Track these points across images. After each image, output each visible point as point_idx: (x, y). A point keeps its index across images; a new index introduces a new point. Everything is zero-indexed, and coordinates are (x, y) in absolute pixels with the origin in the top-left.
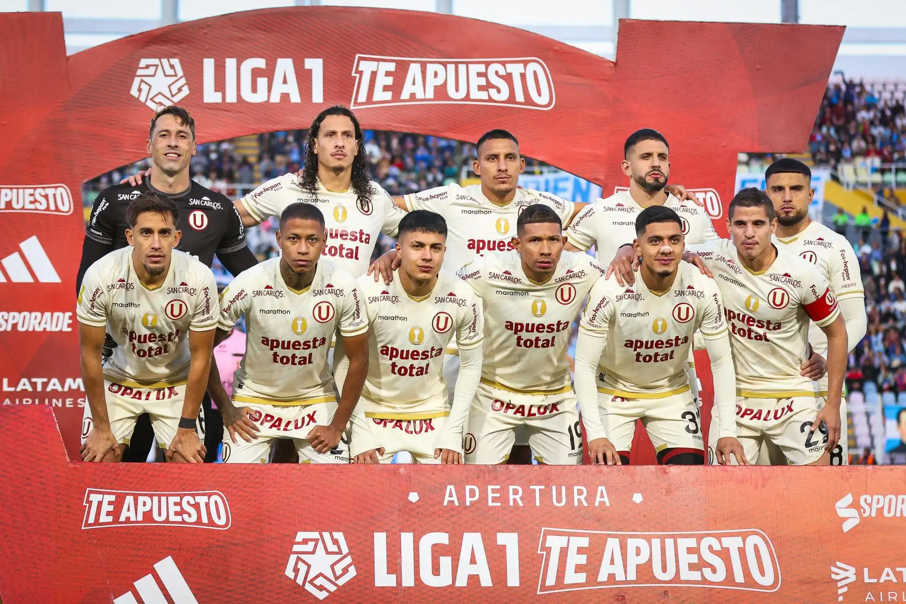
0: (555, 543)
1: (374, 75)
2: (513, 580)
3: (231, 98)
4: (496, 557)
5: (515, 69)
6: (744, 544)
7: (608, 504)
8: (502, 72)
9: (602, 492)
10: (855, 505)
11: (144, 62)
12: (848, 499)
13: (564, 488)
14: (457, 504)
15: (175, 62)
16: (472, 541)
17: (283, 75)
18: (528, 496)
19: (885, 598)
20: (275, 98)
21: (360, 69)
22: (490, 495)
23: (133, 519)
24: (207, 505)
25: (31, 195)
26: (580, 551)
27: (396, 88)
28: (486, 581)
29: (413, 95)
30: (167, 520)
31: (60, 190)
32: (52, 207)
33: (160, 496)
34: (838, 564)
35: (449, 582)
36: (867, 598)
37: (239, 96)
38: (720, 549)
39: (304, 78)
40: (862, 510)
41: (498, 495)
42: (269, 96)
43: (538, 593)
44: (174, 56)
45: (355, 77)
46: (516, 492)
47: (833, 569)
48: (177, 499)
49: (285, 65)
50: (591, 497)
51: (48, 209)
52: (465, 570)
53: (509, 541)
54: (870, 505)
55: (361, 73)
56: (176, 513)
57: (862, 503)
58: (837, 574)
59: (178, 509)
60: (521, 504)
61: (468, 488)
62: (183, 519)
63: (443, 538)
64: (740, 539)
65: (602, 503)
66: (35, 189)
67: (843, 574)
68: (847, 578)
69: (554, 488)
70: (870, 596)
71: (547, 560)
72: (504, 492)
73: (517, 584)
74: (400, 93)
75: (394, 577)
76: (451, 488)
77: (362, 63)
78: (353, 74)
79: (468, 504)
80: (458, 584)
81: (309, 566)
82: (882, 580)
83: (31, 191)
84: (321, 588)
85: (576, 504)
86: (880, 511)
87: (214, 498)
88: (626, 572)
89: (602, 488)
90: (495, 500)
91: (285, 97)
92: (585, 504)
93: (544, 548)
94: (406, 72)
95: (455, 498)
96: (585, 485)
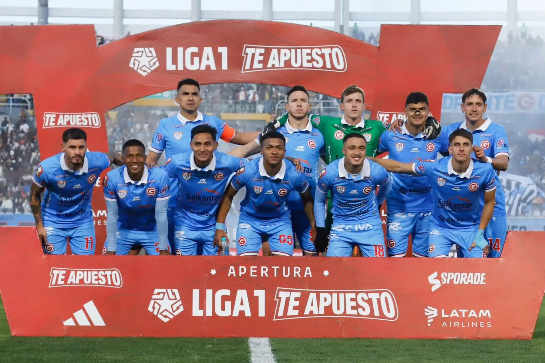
0: (283, 295)
1: (253, 55)
2: (262, 313)
3: (181, 68)
4: (253, 302)
5: (326, 51)
6: (380, 297)
7: (311, 276)
8: (319, 53)
9: (308, 270)
10: (438, 277)
11: (136, 50)
12: (435, 274)
13: (289, 268)
14: (235, 275)
15: (152, 49)
16: (242, 294)
17: (207, 55)
18: (271, 272)
19: (453, 324)
20: (203, 68)
21: (246, 52)
22: (252, 271)
23: (74, 282)
24: (111, 276)
25: (79, 118)
26: (296, 299)
27: (265, 62)
28: (248, 314)
29: (273, 65)
30: (91, 283)
31: (94, 115)
32: (90, 124)
33: (87, 271)
34: (429, 307)
35: (230, 314)
36: (443, 325)
37: (184, 67)
38: (367, 299)
39: (218, 57)
40: (442, 280)
41: (255, 271)
42: (200, 66)
43: (274, 320)
44: (151, 46)
45: (244, 56)
46: (264, 270)
47: (426, 310)
48: (96, 273)
49: (208, 51)
50: (302, 273)
51: (88, 125)
52: (238, 308)
53: (260, 294)
54: (447, 278)
55: (247, 54)
56: (96, 280)
57: (442, 276)
58: (428, 312)
59: (96, 277)
60: (267, 275)
61: (241, 267)
62: (99, 283)
63: (227, 292)
64: (378, 294)
65: (308, 276)
66: (81, 115)
67: (431, 313)
68: (432, 314)
69: (284, 268)
70: (444, 324)
71: (279, 304)
72: (259, 270)
73: (264, 316)
74: (267, 64)
75: (202, 311)
76: (232, 267)
77: (247, 49)
78: (243, 55)
79: (240, 275)
80: (234, 315)
81: (160, 306)
82: (451, 316)
83: (80, 116)
84: (166, 317)
85: (295, 276)
86: (452, 281)
87: (114, 272)
88: (319, 310)
89: (308, 268)
90: (254, 273)
91: (208, 67)
92: (299, 276)
93: (278, 298)
94: (270, 54)
95: (234, 273)
96: (300, 267)
